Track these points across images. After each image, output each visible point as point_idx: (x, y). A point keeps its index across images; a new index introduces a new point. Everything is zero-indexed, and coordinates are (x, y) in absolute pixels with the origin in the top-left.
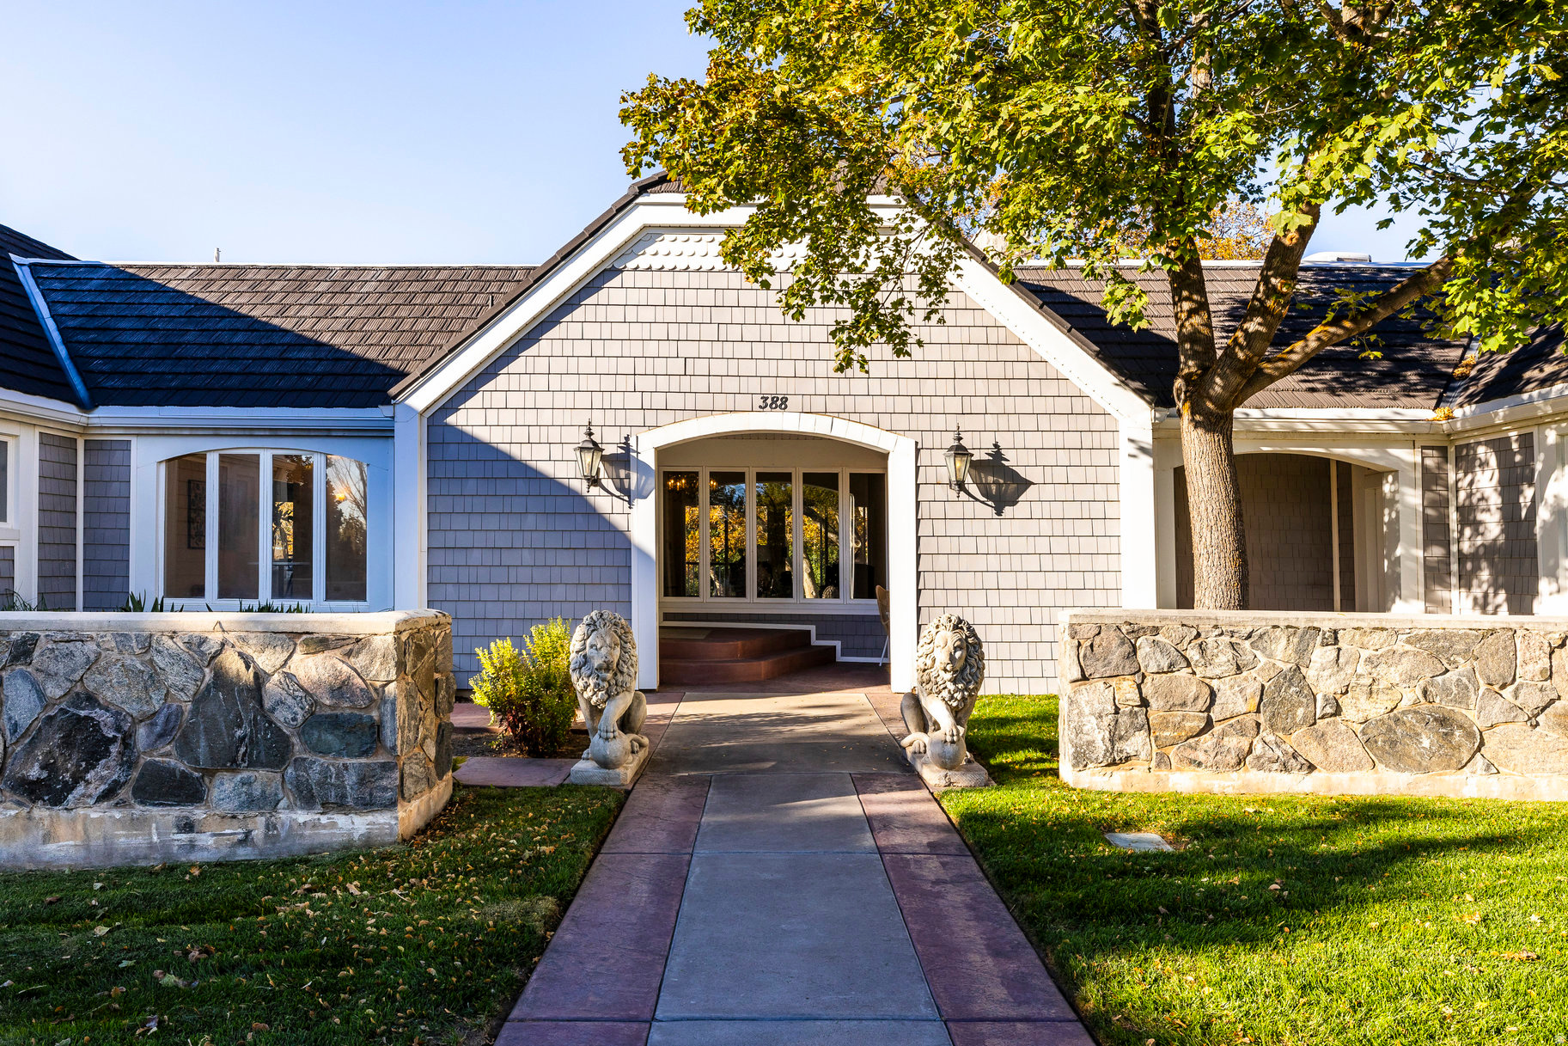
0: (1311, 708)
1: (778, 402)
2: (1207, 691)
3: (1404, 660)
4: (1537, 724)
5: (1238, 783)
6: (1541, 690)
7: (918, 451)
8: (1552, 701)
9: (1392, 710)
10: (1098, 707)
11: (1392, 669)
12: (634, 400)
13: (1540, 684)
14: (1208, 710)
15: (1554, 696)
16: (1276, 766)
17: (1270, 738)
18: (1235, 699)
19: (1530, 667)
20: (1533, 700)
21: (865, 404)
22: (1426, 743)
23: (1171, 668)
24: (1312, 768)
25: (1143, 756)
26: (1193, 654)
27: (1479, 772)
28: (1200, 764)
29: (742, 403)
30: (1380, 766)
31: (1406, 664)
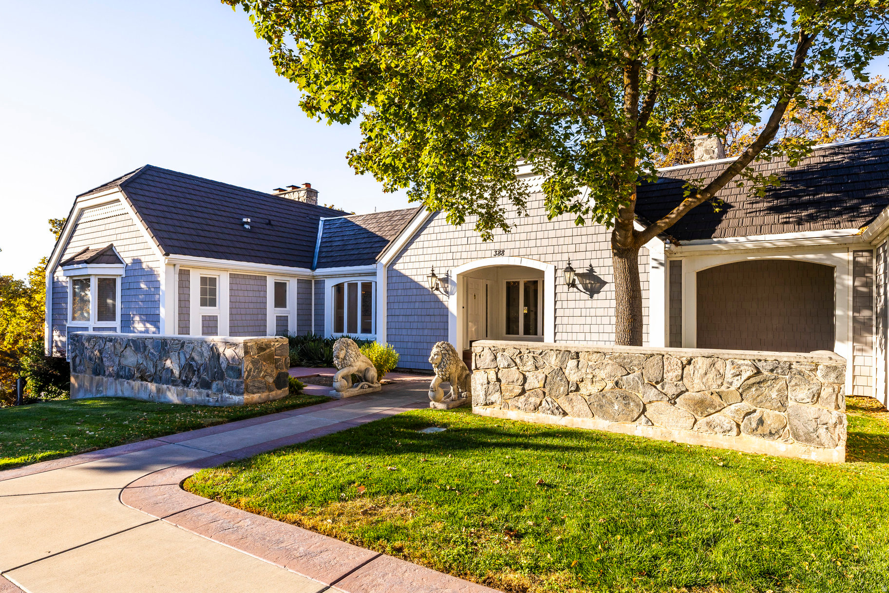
0: (567, 387)
1: (501, 253)
2: (522, 377)
3: (607, 367)
4: (675, 403)
5: (534, 418)
6: (676, 386)
7: (556, 270)
8: (682, 393)
9: (601, 391)
10: (481, 381)
11: (602, 371)
12: (450, 256)
13: (675, 383)
14: (523, 385)
15: (684, 389)
16: (549, 412)
17: (549, 400)
18: (534, 381)
19: (671, 374)
20: (671, 390)
21: (534, 251)
22: (616, 407)
23: (509, 366)
24: (565, 414)
25: (498, 403)
26: (518, 361)
27: (643, 424)
28: (519, 408)
29: (488, 254)
30: (596, 416)
31: (609, 369)
